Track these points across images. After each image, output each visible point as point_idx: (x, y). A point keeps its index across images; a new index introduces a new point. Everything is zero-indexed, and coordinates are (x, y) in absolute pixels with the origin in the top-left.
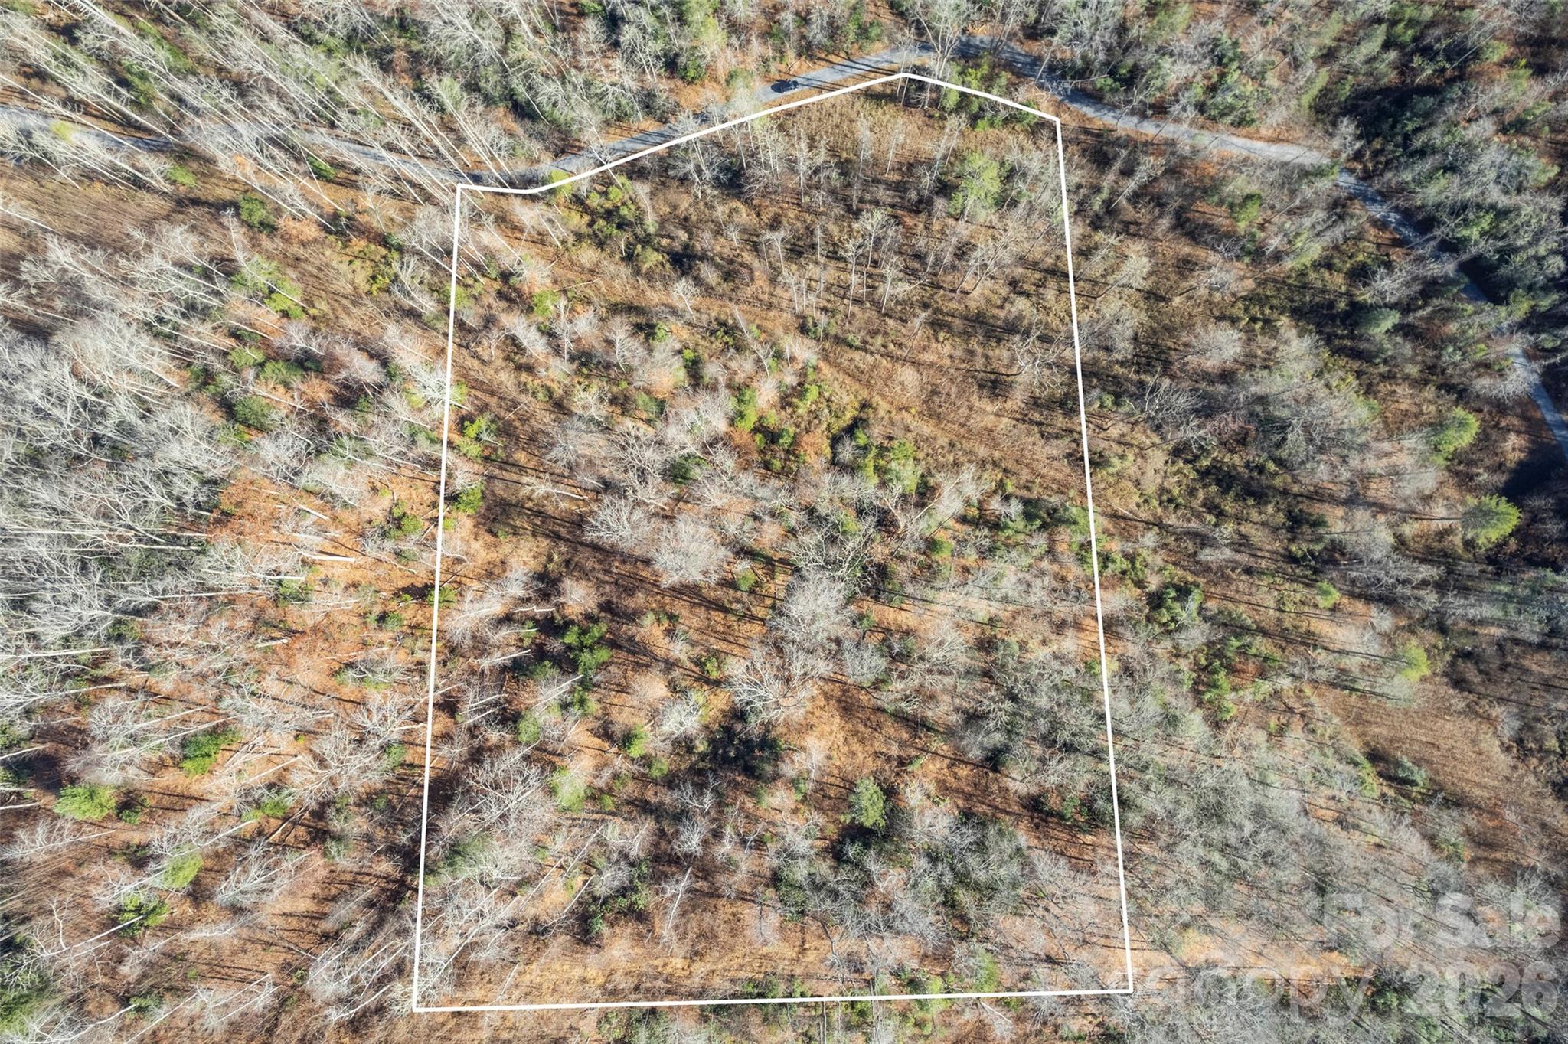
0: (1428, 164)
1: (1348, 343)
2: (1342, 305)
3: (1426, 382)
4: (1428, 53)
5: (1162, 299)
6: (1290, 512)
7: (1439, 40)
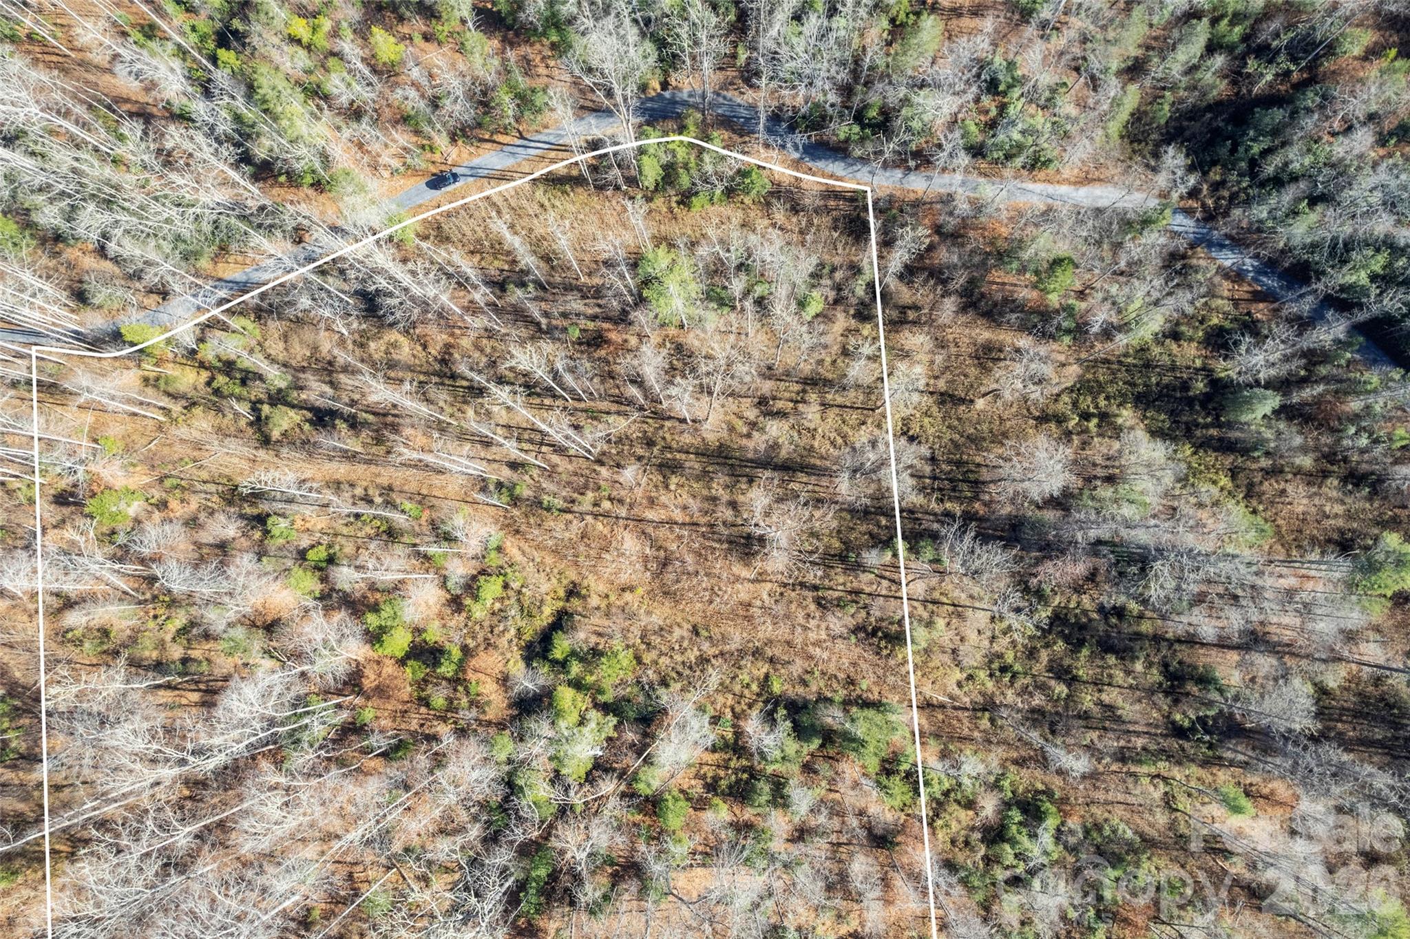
0: (1288, 196)
1: (1213, 432)
2: (1200, 386)
3: (1325, 474)
4: (1265, 53)
5: (962, 401)
6: (1166, 665)
7: (1277, 35)
